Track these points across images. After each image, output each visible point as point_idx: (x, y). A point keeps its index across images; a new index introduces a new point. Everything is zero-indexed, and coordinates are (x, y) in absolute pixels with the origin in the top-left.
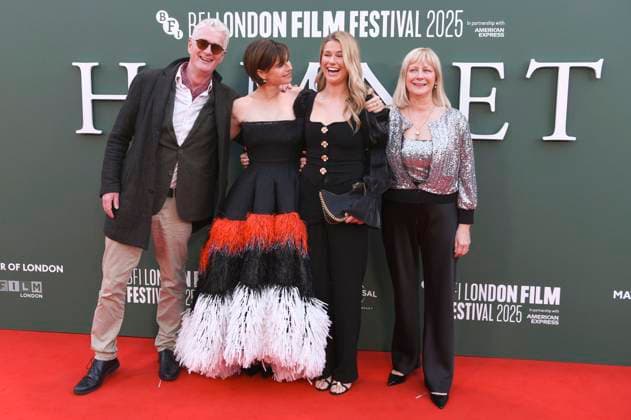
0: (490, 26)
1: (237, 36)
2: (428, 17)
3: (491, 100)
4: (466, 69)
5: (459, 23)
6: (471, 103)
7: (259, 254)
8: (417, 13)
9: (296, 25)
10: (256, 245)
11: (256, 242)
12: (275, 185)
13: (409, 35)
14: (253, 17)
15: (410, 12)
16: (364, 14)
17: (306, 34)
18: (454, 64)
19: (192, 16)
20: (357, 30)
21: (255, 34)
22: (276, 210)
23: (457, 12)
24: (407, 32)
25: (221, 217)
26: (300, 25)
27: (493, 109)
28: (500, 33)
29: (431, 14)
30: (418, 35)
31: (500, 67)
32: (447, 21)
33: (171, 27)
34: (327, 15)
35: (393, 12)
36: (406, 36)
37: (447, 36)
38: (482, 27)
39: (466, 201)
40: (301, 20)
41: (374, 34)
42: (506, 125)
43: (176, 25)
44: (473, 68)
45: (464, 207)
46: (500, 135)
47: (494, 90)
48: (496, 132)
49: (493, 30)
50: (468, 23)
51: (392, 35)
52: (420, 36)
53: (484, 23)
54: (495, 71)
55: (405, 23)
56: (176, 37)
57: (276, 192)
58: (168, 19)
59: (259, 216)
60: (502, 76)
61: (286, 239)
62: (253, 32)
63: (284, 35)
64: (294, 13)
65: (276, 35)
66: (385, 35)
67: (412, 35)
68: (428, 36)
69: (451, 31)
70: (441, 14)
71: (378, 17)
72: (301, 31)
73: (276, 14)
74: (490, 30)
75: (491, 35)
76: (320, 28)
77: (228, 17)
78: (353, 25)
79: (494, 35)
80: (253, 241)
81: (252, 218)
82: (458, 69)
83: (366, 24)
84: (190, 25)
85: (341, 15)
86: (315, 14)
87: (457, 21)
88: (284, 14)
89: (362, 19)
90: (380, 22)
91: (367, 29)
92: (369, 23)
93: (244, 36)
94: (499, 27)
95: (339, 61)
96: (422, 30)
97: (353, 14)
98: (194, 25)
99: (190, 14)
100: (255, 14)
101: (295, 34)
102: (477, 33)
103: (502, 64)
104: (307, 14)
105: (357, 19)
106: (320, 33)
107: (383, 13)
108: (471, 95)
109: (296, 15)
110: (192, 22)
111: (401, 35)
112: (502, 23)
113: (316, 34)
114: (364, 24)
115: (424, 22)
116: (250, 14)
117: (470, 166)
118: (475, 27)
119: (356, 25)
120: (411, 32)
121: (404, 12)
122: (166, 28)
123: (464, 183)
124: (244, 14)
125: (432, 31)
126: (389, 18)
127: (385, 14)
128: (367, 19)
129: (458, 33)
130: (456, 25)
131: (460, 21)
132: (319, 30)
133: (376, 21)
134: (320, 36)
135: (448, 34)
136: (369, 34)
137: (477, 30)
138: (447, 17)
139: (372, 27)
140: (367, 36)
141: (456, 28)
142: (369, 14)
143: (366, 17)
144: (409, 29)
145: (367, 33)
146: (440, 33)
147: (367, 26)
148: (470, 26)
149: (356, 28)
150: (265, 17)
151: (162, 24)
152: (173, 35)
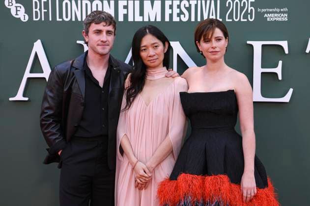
0: (276, 12)
1: (74, 19)
2: (227, 5)
3: (278, 70)
4: (257, 46)
5: (252, 10)
6: (262, 73)
8: (218, 1)
9: (122, 12)
14: (86, 4)
15: (213, 1)
16: (176, 3)
17: (130, 19)
18: (248, 42)
19: (36, 2)
20: (171, 16)
23: (250, 1)
24: (211, 17)
26: (125, 11)
27: (280, 78)
28: (284, 18)
29: (229, 3)
31: (284, 44)
32: (242, 9)
34: (147, 4)
35: (199, 2)
37: (242, 20)
38: (270, 13)
40: (126, 7)
41: (185, 19)
42: (291, 90)
43: (23, 9)
44: (263, 46)
46: (287, 99)
47: (280, 63)
48: (283, 95)
49: (278, 15)
50: (259, 10)
51: (199, 20)
52: (221, 19)
53: (271, 10)
54: (280, 47)
55: (209, 10)
56: (22, 19)
58: (15, 4)
60: (287, 52)
64: (120, 2)
66: (193, 19)
68: (227, 20)
69: (245, 17)
70: (237, 3)
71: (187, 6)
73: (105, 2)
74: (276, 15)
75: (277, 19)
76: (142, 14)
77: (67, 4)
78: (168, 12)
79: (280, 19)
82: (251, 46)
83: (178, 10)
84: (34, 10)
85: (158, 3)
86: (137, 3)
87: (250, 9)
88: (112, 2)
89: (175, 7)
90: (189, 9)
91: (179, 15)
92: (181, 10)
93: (79, 19)
94: (284, 12)
96: (223, 15)
97: (168, 3)
98: (38, 10)
99: (34, 1)
100: (88, 2)
101: (121, 19)
102: (266, 18)
103: (286, 42)
104: (131, 2)
105: (171, 7)
106: (142, 17)
107: (191, 2)
108: (263, 67)
110: (36, 8)
112: (286, 9)
113: (139, 19)
114: (176, 11)
115: (224, 10)
116: (84, 2)
118: (264, 13)
119: (170, 11)
120: (214, 16)
121: (208, 2)
124: (79, 2)
125: (231, 16)
126: (196, 6)
127: (193, 3)
128: (179, 7)
129: (251, 18)
130: (249, 12)
131: (252, 8)
132: (140, 15)
133: (186, 8)
134: (142, 20)
135: (243, 19)
136: (180, 19)
137: (266, 15)
138: (242, 5)
139: (183, 13)
140: (179, 20)
141: (249, 14)
142: (180, 3)
143: (178, 5)
144: (212, 15)
145: (179, 18)
146: (236, 18)
147: (179, 12)
148: (260, 12)
149: (170, 14)
150: (97, 5)
151: (10, 9)
152: (20, 18)
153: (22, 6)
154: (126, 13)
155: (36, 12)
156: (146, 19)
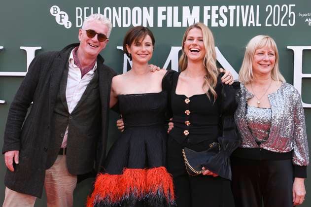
1: (114, 26)
2: (267, 10)
4: (298, 51)
5: (292, 15)
6: (303, 79)
7: (134, 202)
8: (258, 6)
9: (161, 18)
10: (131, 195)
11: (131, 192)
12: (146, 145)
13: (251, 24)
14: (127, 11)
15: (252, 7)
16: (215, 8)
17: (169, 25)
18: (289, 47)
19: (79, 10)
20: (210, 21)
21: (129, 25)
22: (147, 165)
23: (290, 6)
24: (250, 22)
25: (103, 172)
26: (164, 17)
29: (269, 8)
30: (258, 25)
32: (282, 14)
33: (62, 19)
34: (186, 9)
35: (238, 7)
36: (249, 25)
37: (282, 25)
39: (300, 158)
40: (165, 13)
41: (223, 24)
43: (67, 17)
44: (304, 51)
45: (298, 164)
50: (300, 15)
51: (238, 25)
52: (260, 25)
55: (248, 16)
56: (66, 26)
57: (146, 150)
58: (59, 12)
59: (132, 170)
61: (156, 188)
62: (127, 23)
63: (151, 25)
64: (159, 8)
65: (145, 25)
66: (232, 24)
67: (254, 25)
68: (267, 25)
69: (285, 21)
70: (277, 8)
71: (226, 11)
72: (165, 22)
73: (145, 9)
76: (180, 19)
77: (108, 11)
78: (206, 17)
80: (128, 191)
81: (127, 172)
82: (292, 51)
83: (217, 16)
84: (77, 17)
85: (196, 9)
86: (176, 9)
87: (290, 13)
88: (152, 9)
89: (213, 12)
90: (227, 15)
91: (217, 20)
92: (219, 16)
93: (120, 26)
95: (200, 43)
96: (262, 21)
97: (207, 9)
98: (80, 17)
99: (77, 8)
100: (129, 9)
101: (160, 25)
102: (307, 22)
104: (170, 8)
105: (210, 13)
106: (180, 23)
107: (230, 7)
108: (303, 72)
109: (161, 9)
110: (79, 15)
111: (244, 25)
113: (177, 24)
114: (215, 16)
115: (263, 15)
116: (125, 9)
117: (302, 129)
118: (305, 18)
119: (209, 17)
120: (253, 22)
121: (247, 7)
122: (58, 20)
123: (298, 144)
124: (120, 8)
125: (270, 21)
126: (235, 11)
127: (232, 8)
128: (217, 12)
129: (292, 23)
130: (290, 17)
131: (293, 13)
132: (179, 21)
133: (225, 13)
134: (180, 26)
135: (283, 23)
136: (219, 24)
137: (307, 20)
138: (282, 10)
139: (222, 19)
140: (217, 26)
141: (290, 18)
142: (219, 8)
143: (216, 11)
144: (252, 20)
145: (217, 23)
146: (276, 23)
147: (217, 17)
148: (301, 17)
149: (208, 20)
150: (137, 11)
151: (55, 17)
152: (64, 25)
153: (66, 14)
154: (165, 19)
155: (79, 19)
156: (185, 25)
